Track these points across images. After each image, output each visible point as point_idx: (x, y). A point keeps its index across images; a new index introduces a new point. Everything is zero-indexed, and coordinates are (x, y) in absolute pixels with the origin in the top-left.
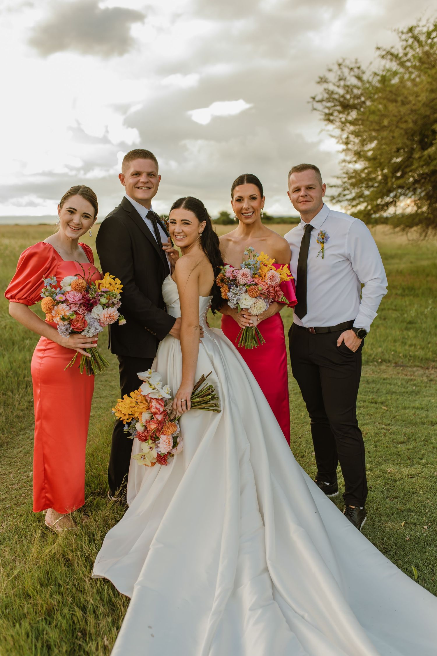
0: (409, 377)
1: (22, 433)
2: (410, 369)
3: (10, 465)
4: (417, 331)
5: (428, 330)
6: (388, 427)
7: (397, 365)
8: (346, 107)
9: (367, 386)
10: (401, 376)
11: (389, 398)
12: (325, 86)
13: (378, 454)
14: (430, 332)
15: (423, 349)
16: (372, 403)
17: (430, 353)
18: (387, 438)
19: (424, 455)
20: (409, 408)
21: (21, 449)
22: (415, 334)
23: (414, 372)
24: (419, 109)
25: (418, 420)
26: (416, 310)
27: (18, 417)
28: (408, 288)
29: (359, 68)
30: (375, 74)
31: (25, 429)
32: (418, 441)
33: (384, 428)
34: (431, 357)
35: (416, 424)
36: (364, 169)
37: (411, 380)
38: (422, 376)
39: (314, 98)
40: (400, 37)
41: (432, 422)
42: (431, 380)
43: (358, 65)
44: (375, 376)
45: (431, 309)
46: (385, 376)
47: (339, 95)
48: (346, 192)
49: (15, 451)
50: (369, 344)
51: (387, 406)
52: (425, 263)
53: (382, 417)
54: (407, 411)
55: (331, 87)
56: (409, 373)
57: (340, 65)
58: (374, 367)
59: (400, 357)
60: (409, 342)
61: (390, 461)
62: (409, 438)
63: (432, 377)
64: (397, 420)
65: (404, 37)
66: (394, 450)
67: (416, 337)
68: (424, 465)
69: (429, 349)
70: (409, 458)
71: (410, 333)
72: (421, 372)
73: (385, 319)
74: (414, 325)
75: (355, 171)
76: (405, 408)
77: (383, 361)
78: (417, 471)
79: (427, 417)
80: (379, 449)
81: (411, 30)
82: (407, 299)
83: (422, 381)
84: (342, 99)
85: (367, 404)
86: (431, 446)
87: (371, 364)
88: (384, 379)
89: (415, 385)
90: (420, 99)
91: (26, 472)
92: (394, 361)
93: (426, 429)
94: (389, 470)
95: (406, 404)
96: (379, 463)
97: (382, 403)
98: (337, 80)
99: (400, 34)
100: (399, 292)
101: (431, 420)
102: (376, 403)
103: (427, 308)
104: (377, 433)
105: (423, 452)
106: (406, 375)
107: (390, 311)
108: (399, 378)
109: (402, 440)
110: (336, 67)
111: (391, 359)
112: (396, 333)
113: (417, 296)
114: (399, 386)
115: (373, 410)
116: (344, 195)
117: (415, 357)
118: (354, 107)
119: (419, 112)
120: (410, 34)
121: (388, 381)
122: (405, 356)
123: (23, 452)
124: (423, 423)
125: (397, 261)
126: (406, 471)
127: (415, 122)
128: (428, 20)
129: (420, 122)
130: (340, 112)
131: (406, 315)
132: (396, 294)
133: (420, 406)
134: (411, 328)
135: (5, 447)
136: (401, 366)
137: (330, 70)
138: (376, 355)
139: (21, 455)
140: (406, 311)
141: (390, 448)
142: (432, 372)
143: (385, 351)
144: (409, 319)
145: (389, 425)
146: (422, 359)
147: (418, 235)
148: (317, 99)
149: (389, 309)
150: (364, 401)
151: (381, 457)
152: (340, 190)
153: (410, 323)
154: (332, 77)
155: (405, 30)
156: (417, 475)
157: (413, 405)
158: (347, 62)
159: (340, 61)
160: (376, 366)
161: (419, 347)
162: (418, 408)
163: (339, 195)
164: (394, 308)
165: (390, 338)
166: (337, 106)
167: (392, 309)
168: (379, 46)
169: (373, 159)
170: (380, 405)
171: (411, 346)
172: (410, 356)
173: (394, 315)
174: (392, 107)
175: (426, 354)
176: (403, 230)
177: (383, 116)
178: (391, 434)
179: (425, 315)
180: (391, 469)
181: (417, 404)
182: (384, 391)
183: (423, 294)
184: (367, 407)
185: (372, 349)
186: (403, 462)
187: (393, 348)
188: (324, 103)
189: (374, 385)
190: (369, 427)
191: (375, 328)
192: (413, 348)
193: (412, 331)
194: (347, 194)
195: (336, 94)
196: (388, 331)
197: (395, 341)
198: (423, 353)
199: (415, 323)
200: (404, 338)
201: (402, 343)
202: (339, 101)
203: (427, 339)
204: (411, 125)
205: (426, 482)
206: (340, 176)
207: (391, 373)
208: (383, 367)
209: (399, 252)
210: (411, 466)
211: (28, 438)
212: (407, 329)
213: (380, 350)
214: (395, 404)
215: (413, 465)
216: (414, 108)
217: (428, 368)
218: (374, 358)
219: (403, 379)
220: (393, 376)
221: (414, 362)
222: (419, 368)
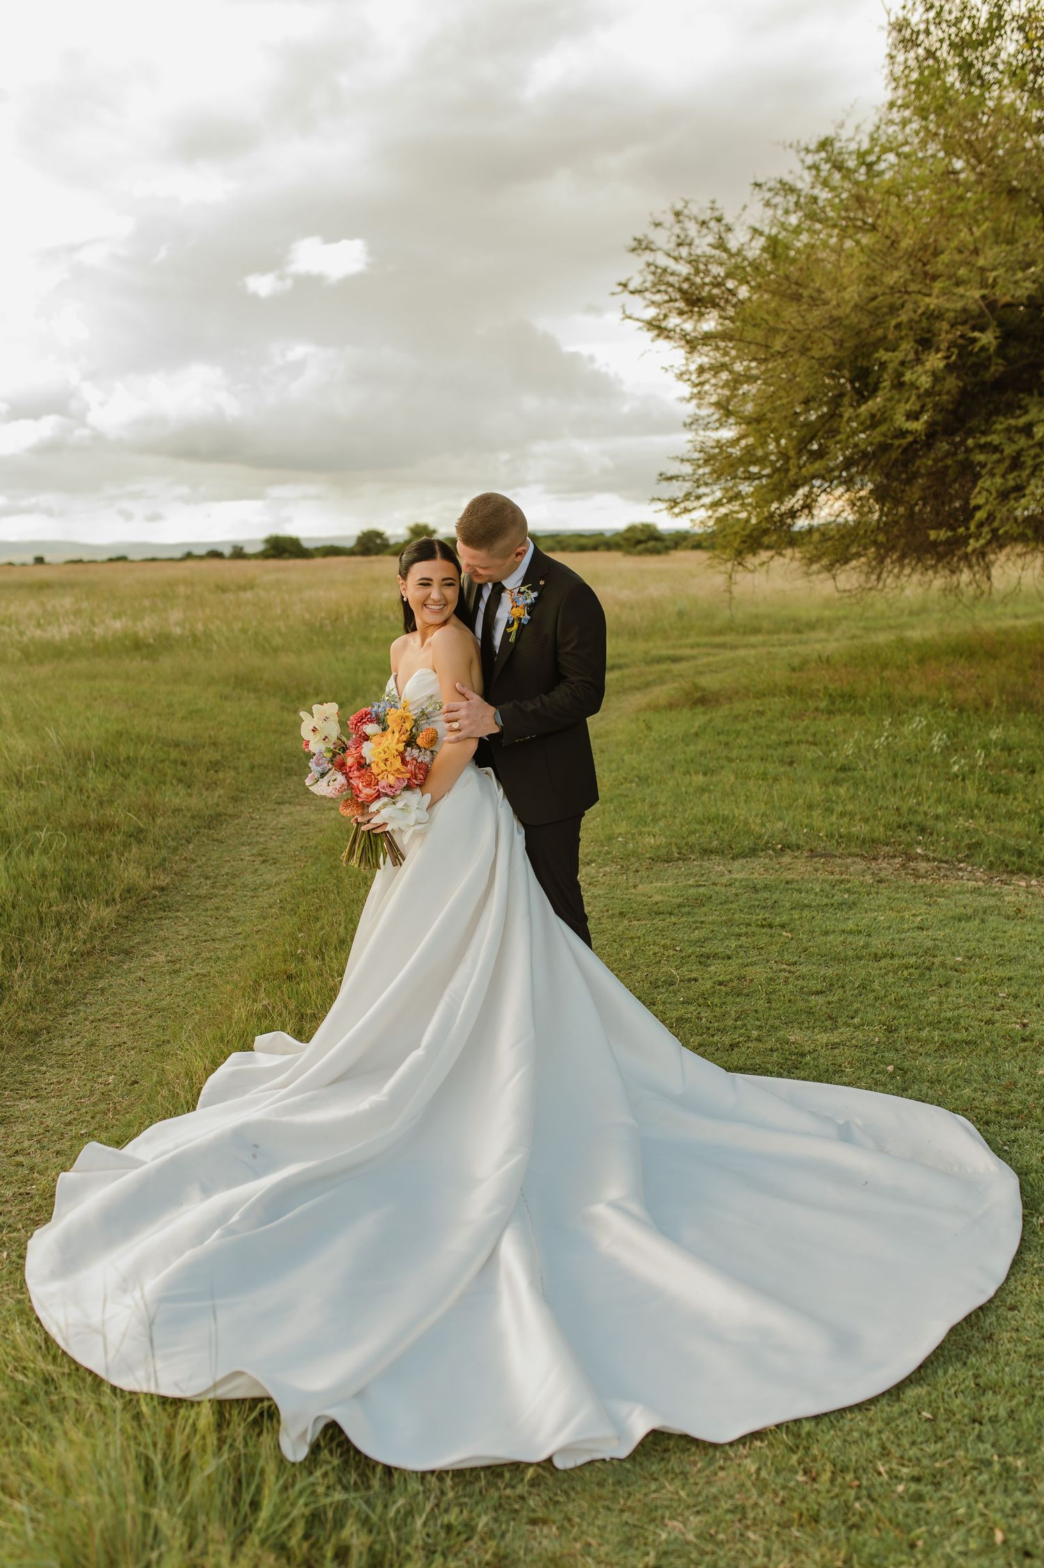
0: (837, 877)
1: (68, 1011)
2: (839, 861)
3: (63, 1067)
4: (856, 785)
5: (879, 783)
6: (792, 968)
7: (813, 853)
8: (695, 302)
9: (754, 896)
10: (821, 875)
11: (796, 917)
12: (648, 257)
13: (773, 1013)
14: (884, 788)
15: (866, 820)
16: (763, 926)
17: (881, 829)
18: (790, 986)
19: (856, 1011)
20: (834, 932)
21: (78, 1039)
22: (852, 791)
23: (847, 868)
24: (847, 317)
25: (850, 953)
26: (857, 743)
27: (56, 982)
28: (842, 696)
29: (719, 220)
30: (756, 232)
31: (73, 1004)
32: (847, 987)
33: (784, 970)
34: (882, 837)
35: (844, 960)
36: (739, 439)
37: (842, 882)
38: (863, 873)
39: (625, 285)
40: (803, 161)
41: (876, 955)
42: (880, 882)
43: (717, 214)
44: (770, 877)
45: (887, 738)
46: (790, 877)
47: (679, 275)
48: (703, 490)
49: (67, 1042)
50: (757, 815)
51: (791, 931)
52: (882, 638)
53: (781, 953)
54: (831, 937)
55: (662, 261)
56: (837, 869)
57: (677, 214)
58: (767, 861)
59: (820, 838)
60: (839, 808)
61: (795, 1024)
62: (832, 985)
63: (883, 874)
64: (811, 955)
65: (810, 160)
66: (801, 1004)
67: (853, 798)
68: (857, 1027)
69: (879, 821)
70: (830, 1018)
71: (842, 791)
72: (862, 865)
73: (791, 763)
74: (850, 774)
75: (719, 444)
76: (826, 933)
77: (787, 847)
78: (844, 1037)
79: (866, 946)
80: (774, 1005)
81: (825, 144)
82: (838, 718)
83: (862, 884)
84: (685, 286)
85: (754, 929)
86: (871, 996)
87: (762, 854)
88: (787, 883)
89: (848, 891)
90: (846, 295)
91: (99, 1076)
92: (807, 848)
93: (864, 967)
94: (792, 1039)
95: (829, 925)
96: (776, 1029)
97: (783, 926)
98: (672, 245)
99: (803, 154)
100: (823, 705)
101: (874, 950)
102: (770, 926)
103: (879, 737)
104: (771, 979)
105: (856, 1006)
106: (832, 873)
107: (803, 746)
108: (817, 880)
109: (819, 987)
110: (669, 219)
111: (801, 843)
112: (815, 791)
113: (861, 712)
114: (816, 894)
115: (766, 939)
116: (698, 497)
117: (849, 838)
118: (713, 303)
119: (847, 322)
120: (823, 155)
121: (795, 886)
122: (830, 836)
123: (84, 1044)
124: (860, 958)
125: (822, 634)
126: (823, 1038)
127: (839, 344)
128: (858, 127)
129: (849, 344)
130: (681, 313)
131: (834, 754)
132: (817, 709)
133: (855, 928)
134: (843, 780)
135: (45, 1037)
136: (822, 856)
137: (657, 225)
138: (772, 836)
139: (80, 1048)
140: (836, 745)
141: (795, 1002)
142: (884, 865)
143: (790, 828)
144: (841, 761)
145: (795, 963)
146: (864, 842)
147: (863, 578)
148: (631, 287)
149: (800, 742)
150: (748, 925)
151: (779, 1018)
152: (688, 486)
153: (843, 769)
154: (662, 239)
155: (813, 147)
156: (842, 1043)
157: (841, 926)
158: (694, 209)
159: (679, 206)
160: (771, 859)
161: (858, 817)
162: (851, 932)
163: (687, 497)
164: (811, 739)
165: (800, 801)
166: (676, 300)
167: (807, 742)
168: (760, 180)
169: (755, 421)
170: (779, 930)
171: (842, 815)
172: (841, 837)
173: (812, 753)
174: (790, 313)
175: (872, 831)
176: (829, 568)
177: (773, 331)
178: (797, 978)
179: (876, 751)
180: (795, 1036)
181: (850, 925)
182: (788, 905)
183: (873, 706)
184: (753, 934)
185: (763, 825)
186: (818, 1023)
187: (806, 821)
188: (648, 295)
189: (766, 895)
190: (757, 969)
191: (771, 781)
192: (846, 820)
193: (845, 786)
194: (705, 495)
195: (672, 274)
196: (797, 787)
197: (810, 807)
198: (868, 828)
199: (854, 770)
200: (828, 800)
201: (827, 810)
202: (680, 290)
203: (877, 802)
204: (830, 350)
205: (857, 1053)
206: (686, 457)
207: (803, 870)
208: (786, 859)
209: (827, 613)
210: (832, 1030)
211: (86, 1019)
212: (836, 782)
213: (780, 825)
214: (807, 927)
215: (837, 1028)
216: (835, 313)
217: (875, 859)
218: (767, 843)
219: (825, 881)
220: (806, 877)
221: (848, 846)
222: (858, 860)
